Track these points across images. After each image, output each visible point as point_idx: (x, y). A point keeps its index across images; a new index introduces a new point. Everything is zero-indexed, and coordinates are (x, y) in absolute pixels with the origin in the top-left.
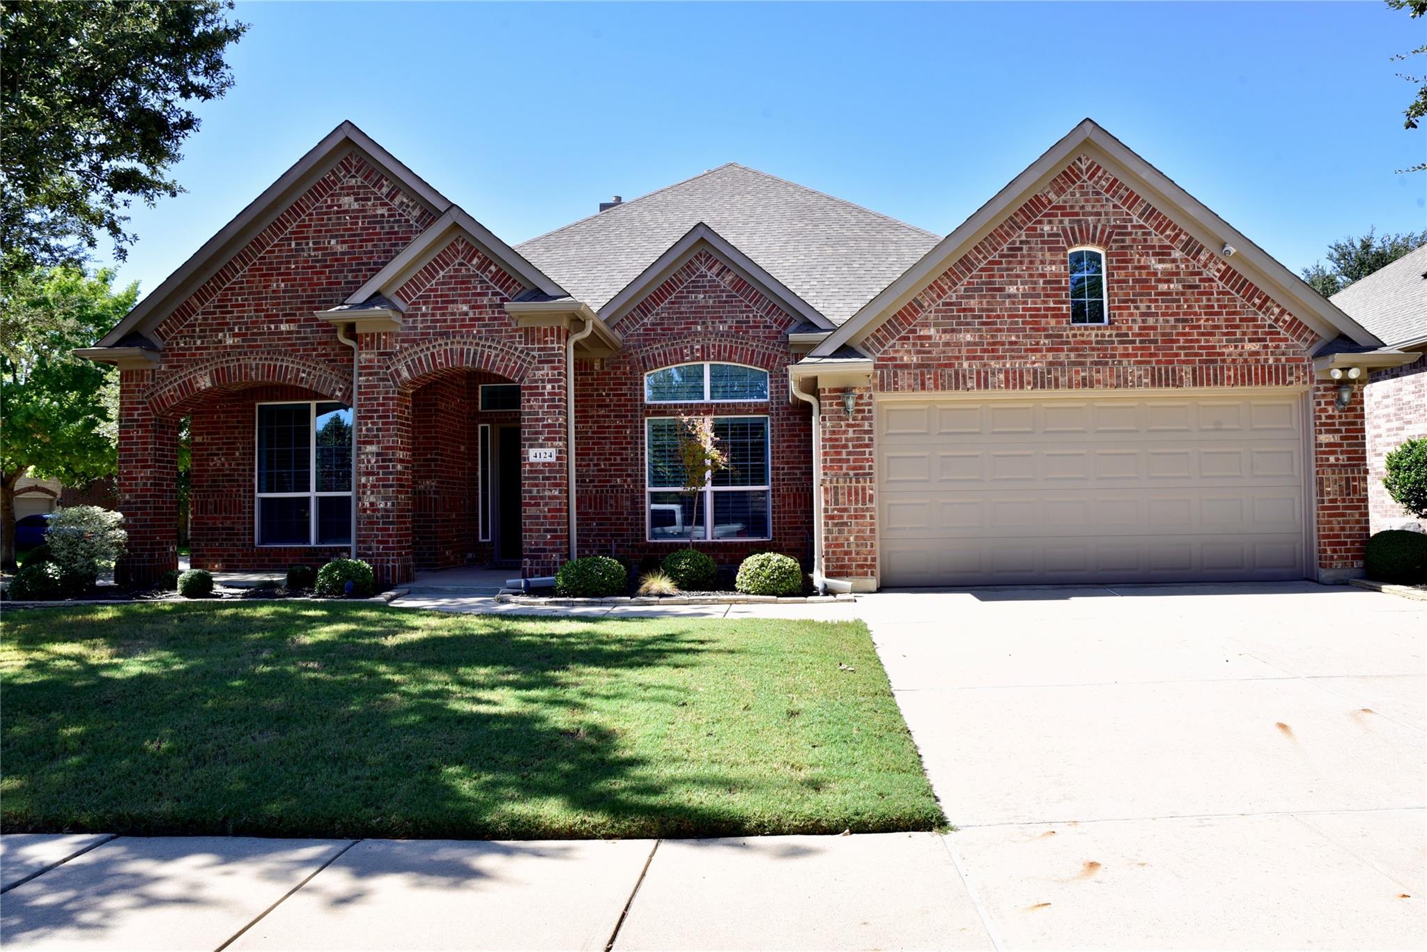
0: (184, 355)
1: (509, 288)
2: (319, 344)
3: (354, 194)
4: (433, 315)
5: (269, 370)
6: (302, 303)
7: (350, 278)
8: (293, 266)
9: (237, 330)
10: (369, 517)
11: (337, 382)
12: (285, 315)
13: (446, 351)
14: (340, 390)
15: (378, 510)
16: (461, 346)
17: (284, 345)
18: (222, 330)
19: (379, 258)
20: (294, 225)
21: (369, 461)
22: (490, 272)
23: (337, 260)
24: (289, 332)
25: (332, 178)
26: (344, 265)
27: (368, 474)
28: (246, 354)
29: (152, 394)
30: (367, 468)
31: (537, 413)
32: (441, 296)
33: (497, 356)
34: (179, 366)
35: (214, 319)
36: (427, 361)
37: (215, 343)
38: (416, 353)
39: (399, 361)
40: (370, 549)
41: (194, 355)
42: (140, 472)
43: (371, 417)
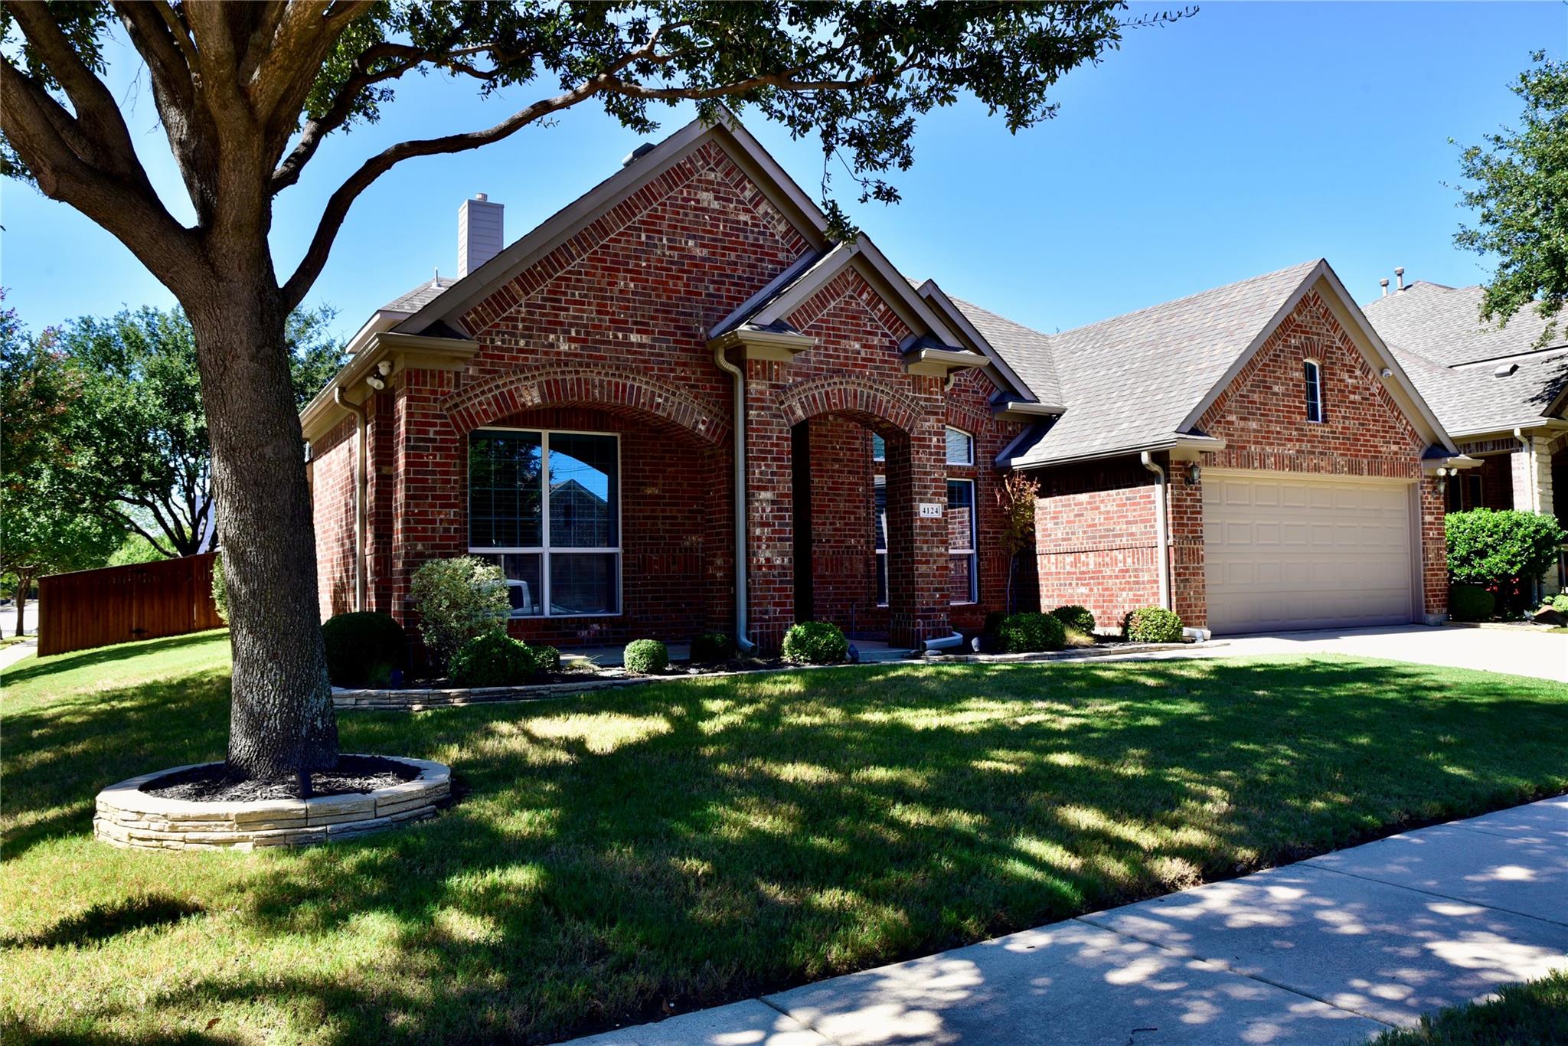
0: (502, 357)
1: (897, 330)
2: (677, 364)
3: (714, 190)
4: (826, 349)
5: (617, 391)
6: (656, 311)
7: (711, 290)
8: (644, 264)
9: (573, 334)
10: (765, 575)
11: (700, 413)
12: (635, 323)
13: (840, 390)
14: (704, 422)
15: (774, 567)
16: (855, 387)
17: (635, 361)
18: (554, 332)
19: (744, 271)
20: (645, 213)
21: (764, 510)
22: (879, 310)
23: (696, 266)
24: (641, 345)
25: (688, 166)
26: (704, 273)
27: (763, 525)
28: (588, 365)
29: (456, 406)
30: (762, 518)
31: (925, 466)
32: (833, 329)
33: (888, 402)
34: (496, 372)
35: (542, 315)
36: (821, 400)
37: (544, 346)
38: (810, 389)
39: (793, 396)
40: (766, 612)
41: (516, 358)
42: (439, 513)
43: (765, 459)
